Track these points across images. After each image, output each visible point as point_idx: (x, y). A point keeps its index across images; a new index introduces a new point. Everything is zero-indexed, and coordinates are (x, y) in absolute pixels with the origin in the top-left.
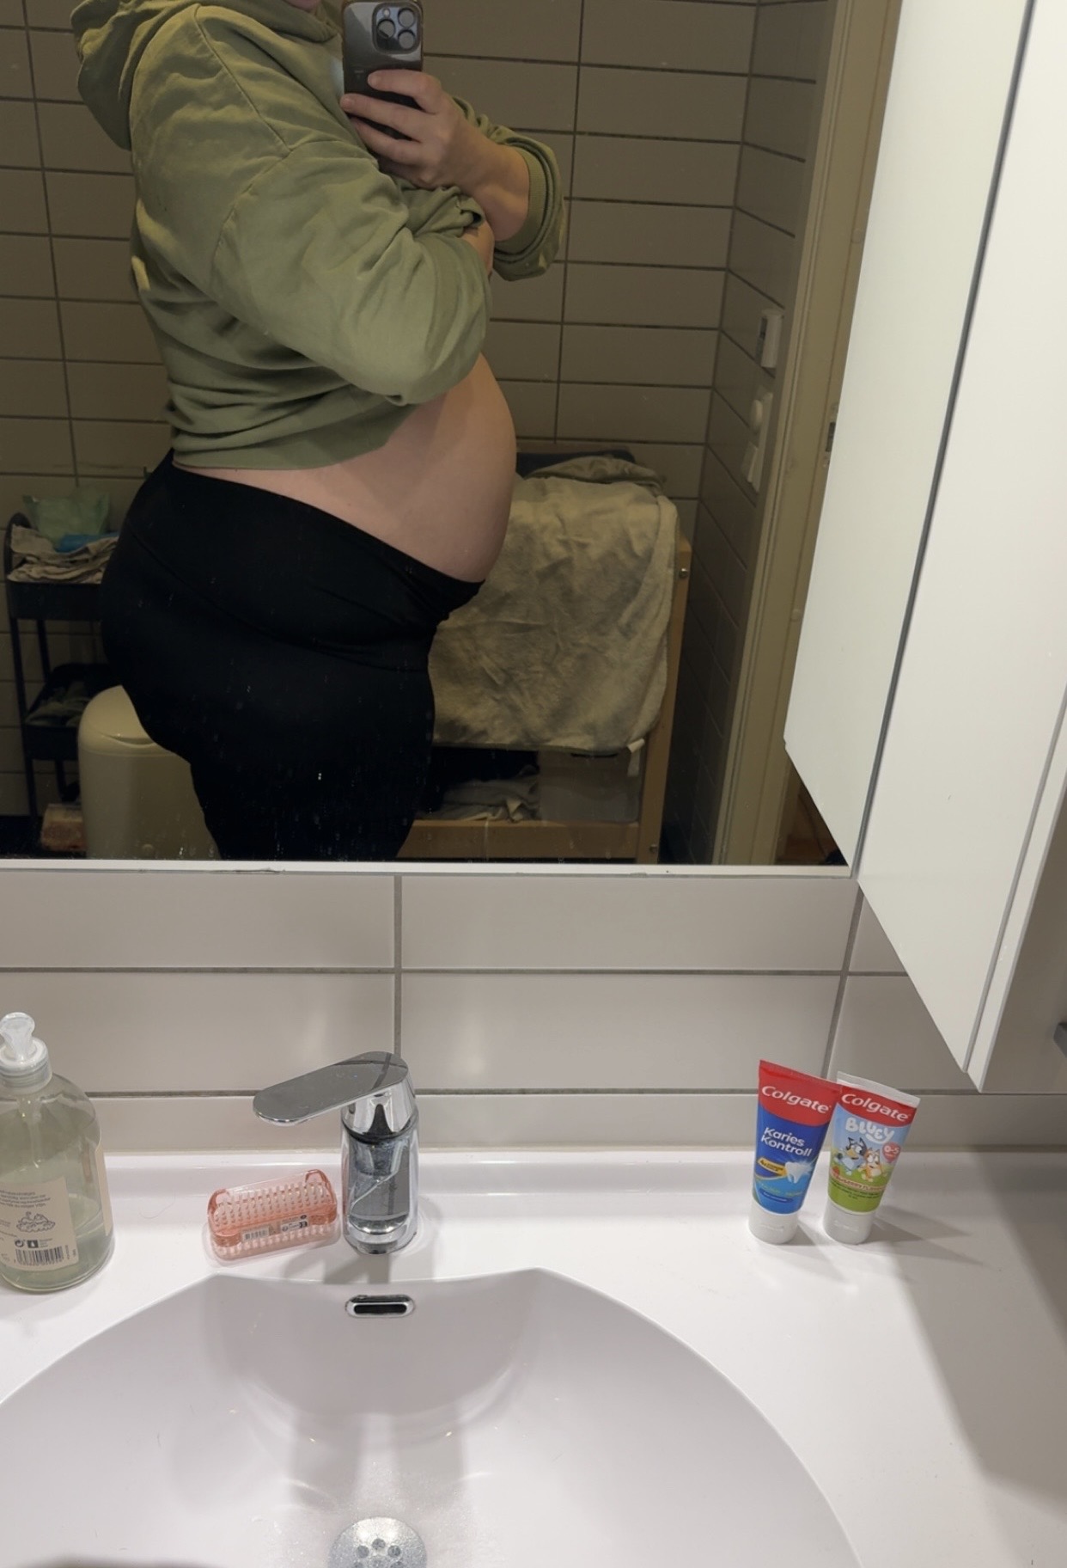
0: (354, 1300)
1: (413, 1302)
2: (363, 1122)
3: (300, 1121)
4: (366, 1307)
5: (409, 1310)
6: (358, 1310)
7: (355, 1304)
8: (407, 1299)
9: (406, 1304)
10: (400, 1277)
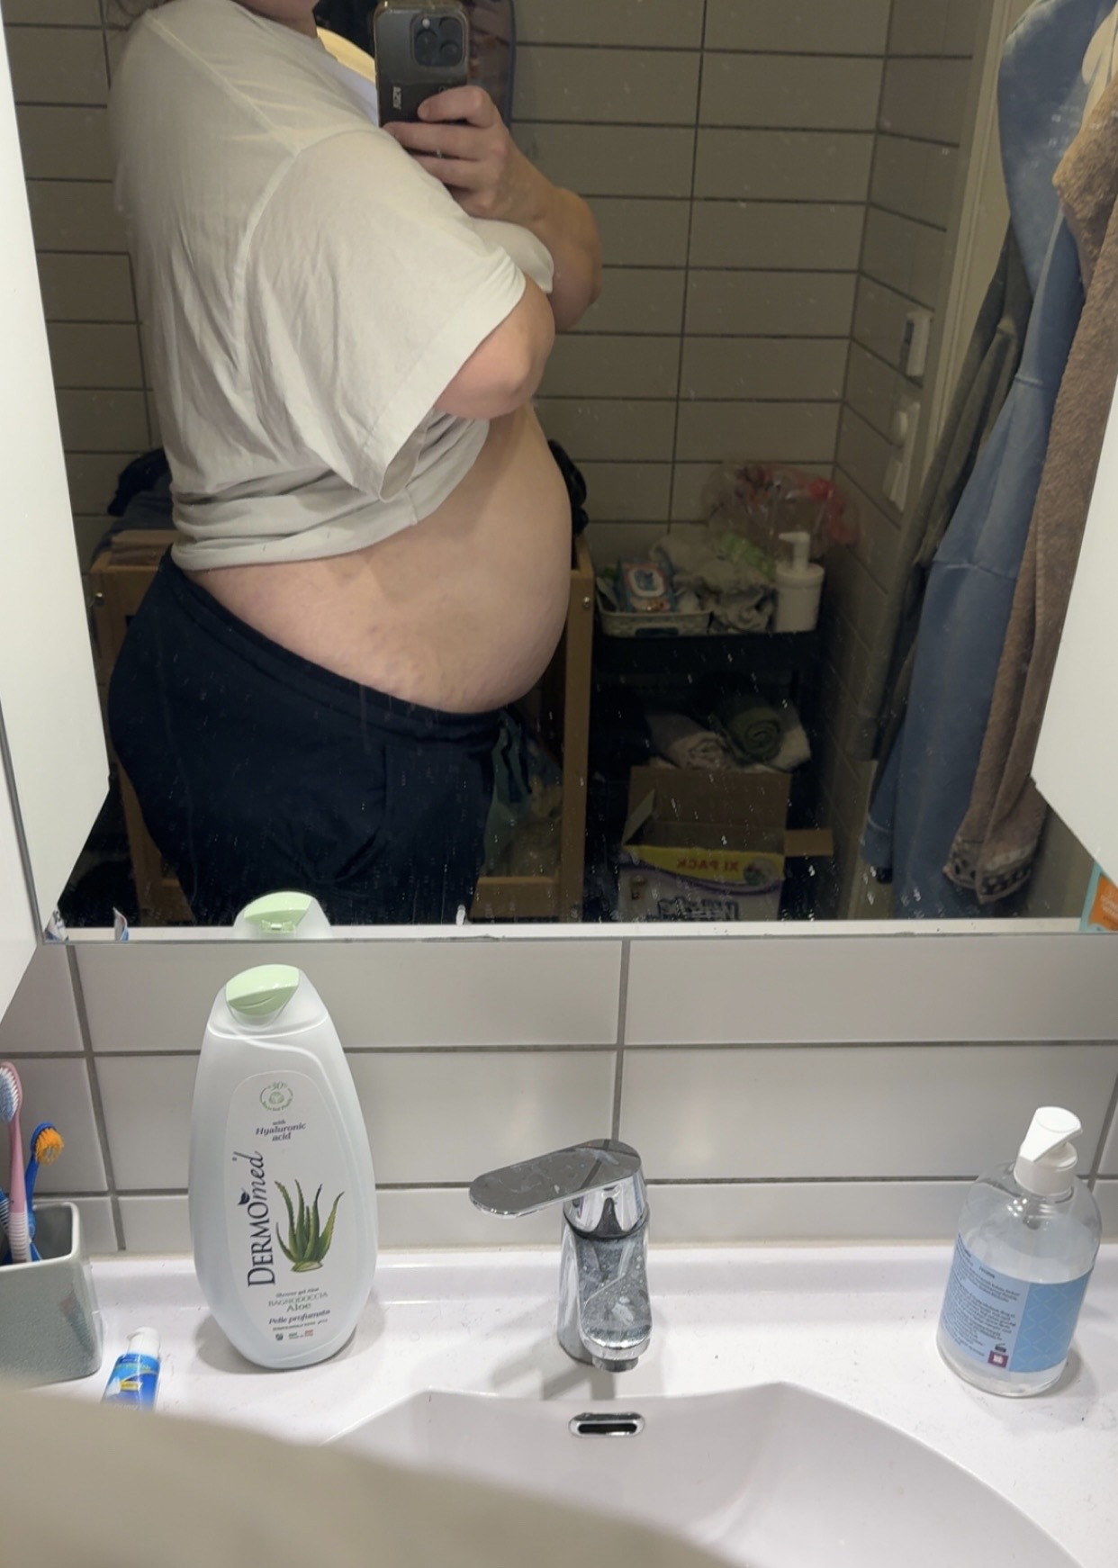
0: (578, 1418)
1: (643, 1419)
2: (590, 1218)
3: (520, 1214)
4: (593, 1426)
5: (638, 1430)
6: (583, 1429)
7: (578, 1424)
8: (635, 1416)
9: (635, 1422)
10: (628, 1392)
